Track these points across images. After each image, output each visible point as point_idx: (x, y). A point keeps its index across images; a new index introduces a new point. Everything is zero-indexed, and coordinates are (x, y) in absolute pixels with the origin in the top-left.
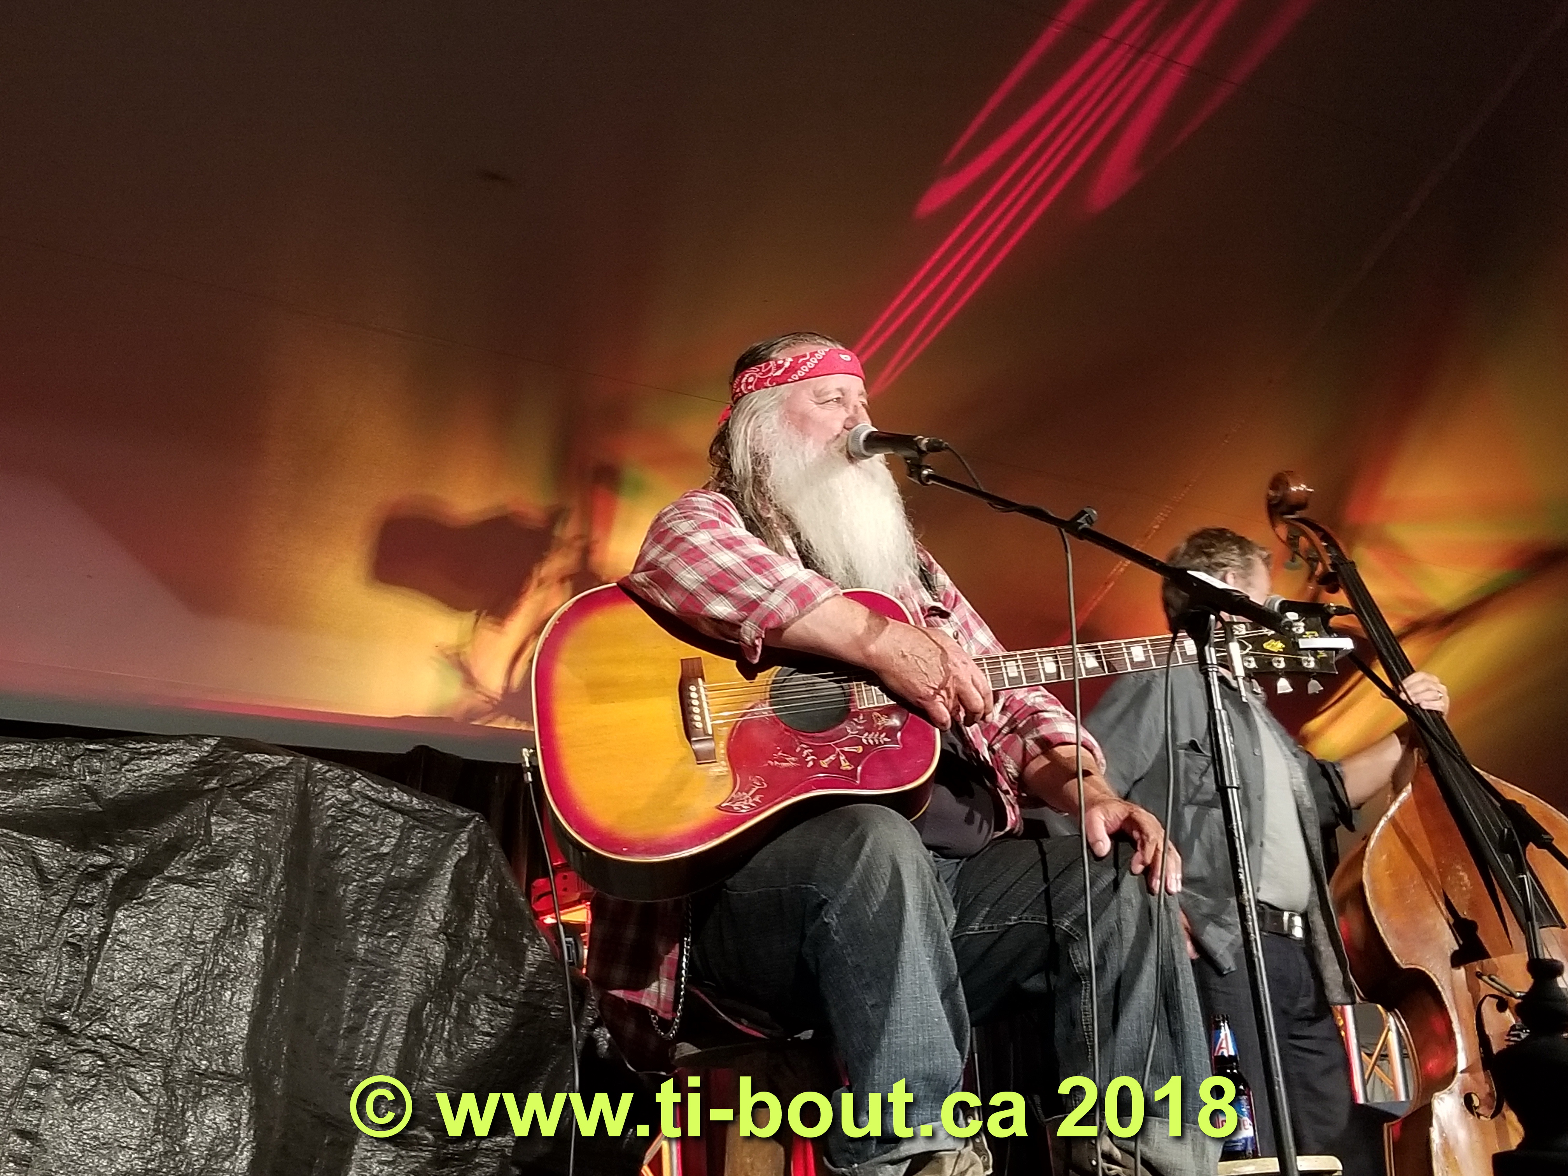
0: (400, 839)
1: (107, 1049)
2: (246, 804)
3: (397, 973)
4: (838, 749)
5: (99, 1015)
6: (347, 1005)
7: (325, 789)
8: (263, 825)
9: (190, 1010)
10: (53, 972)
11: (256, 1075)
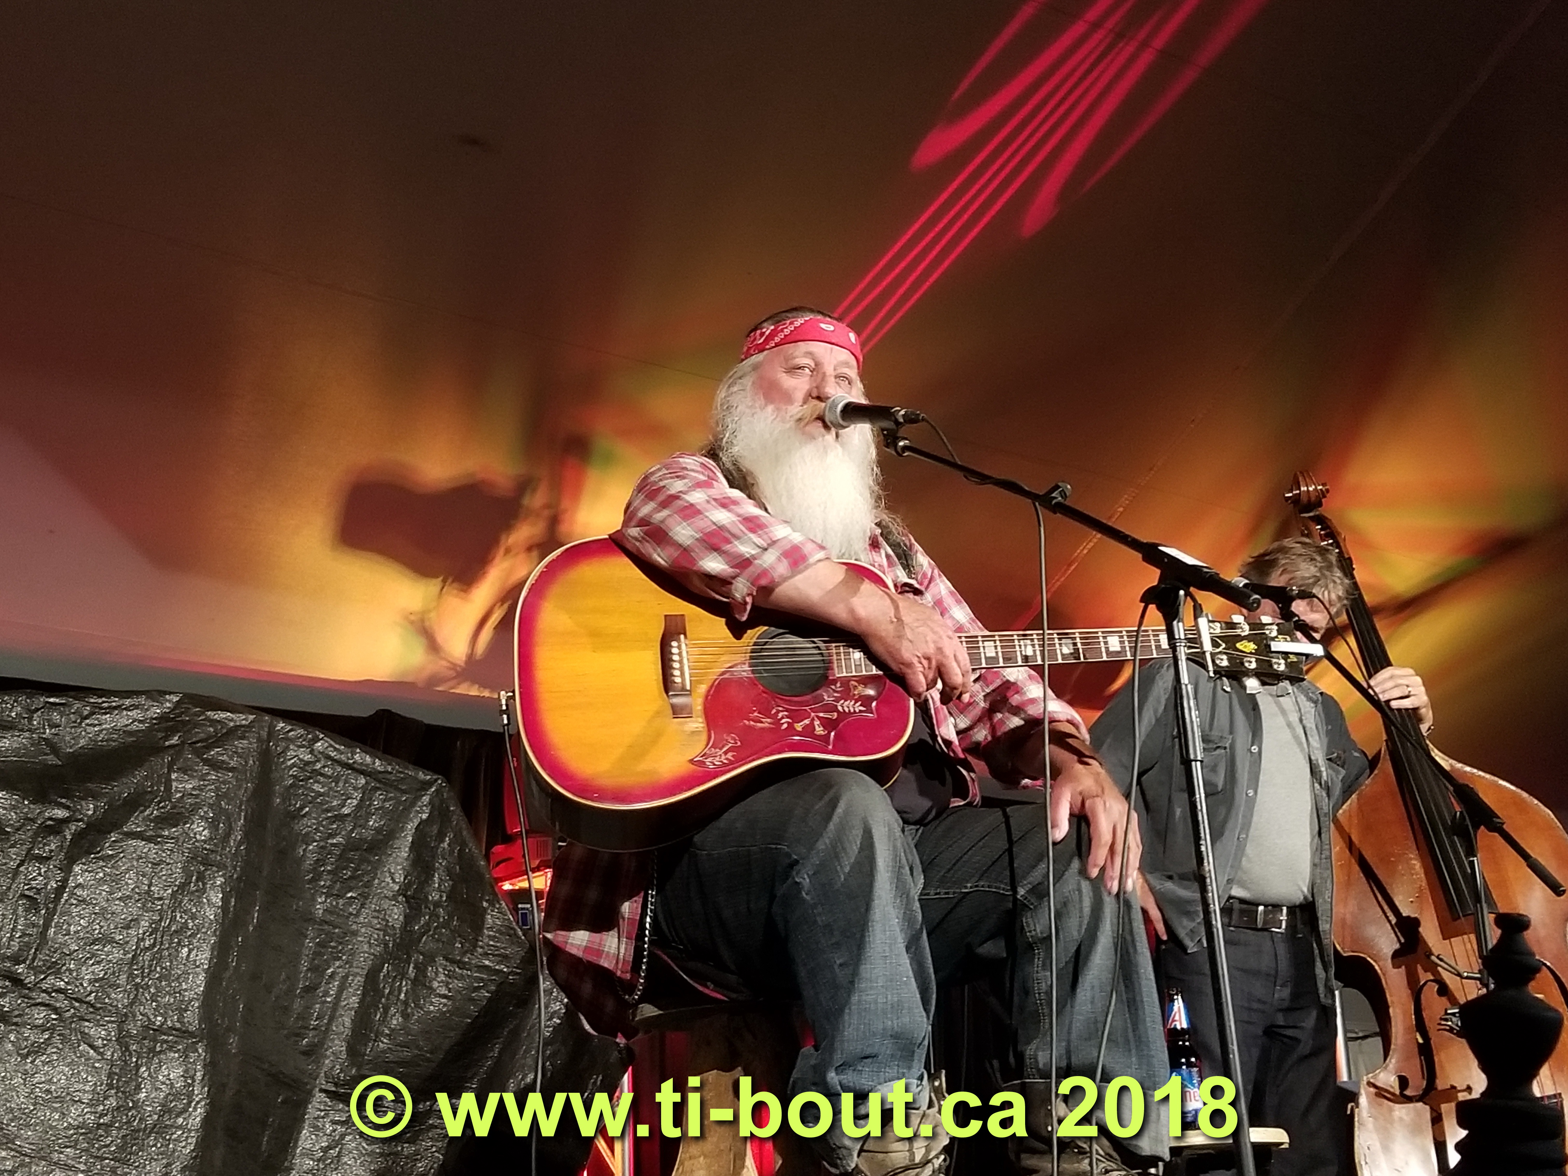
0: (362, 800)
1: (62, 1004)
2: (206, 762)
3: (355, 934)
4: (813, 714)
5: (54, 969)
7: (287, 748)
8: (224, 783)
9: (146, 966)
10: (9, 925)
11: (211, 1032)
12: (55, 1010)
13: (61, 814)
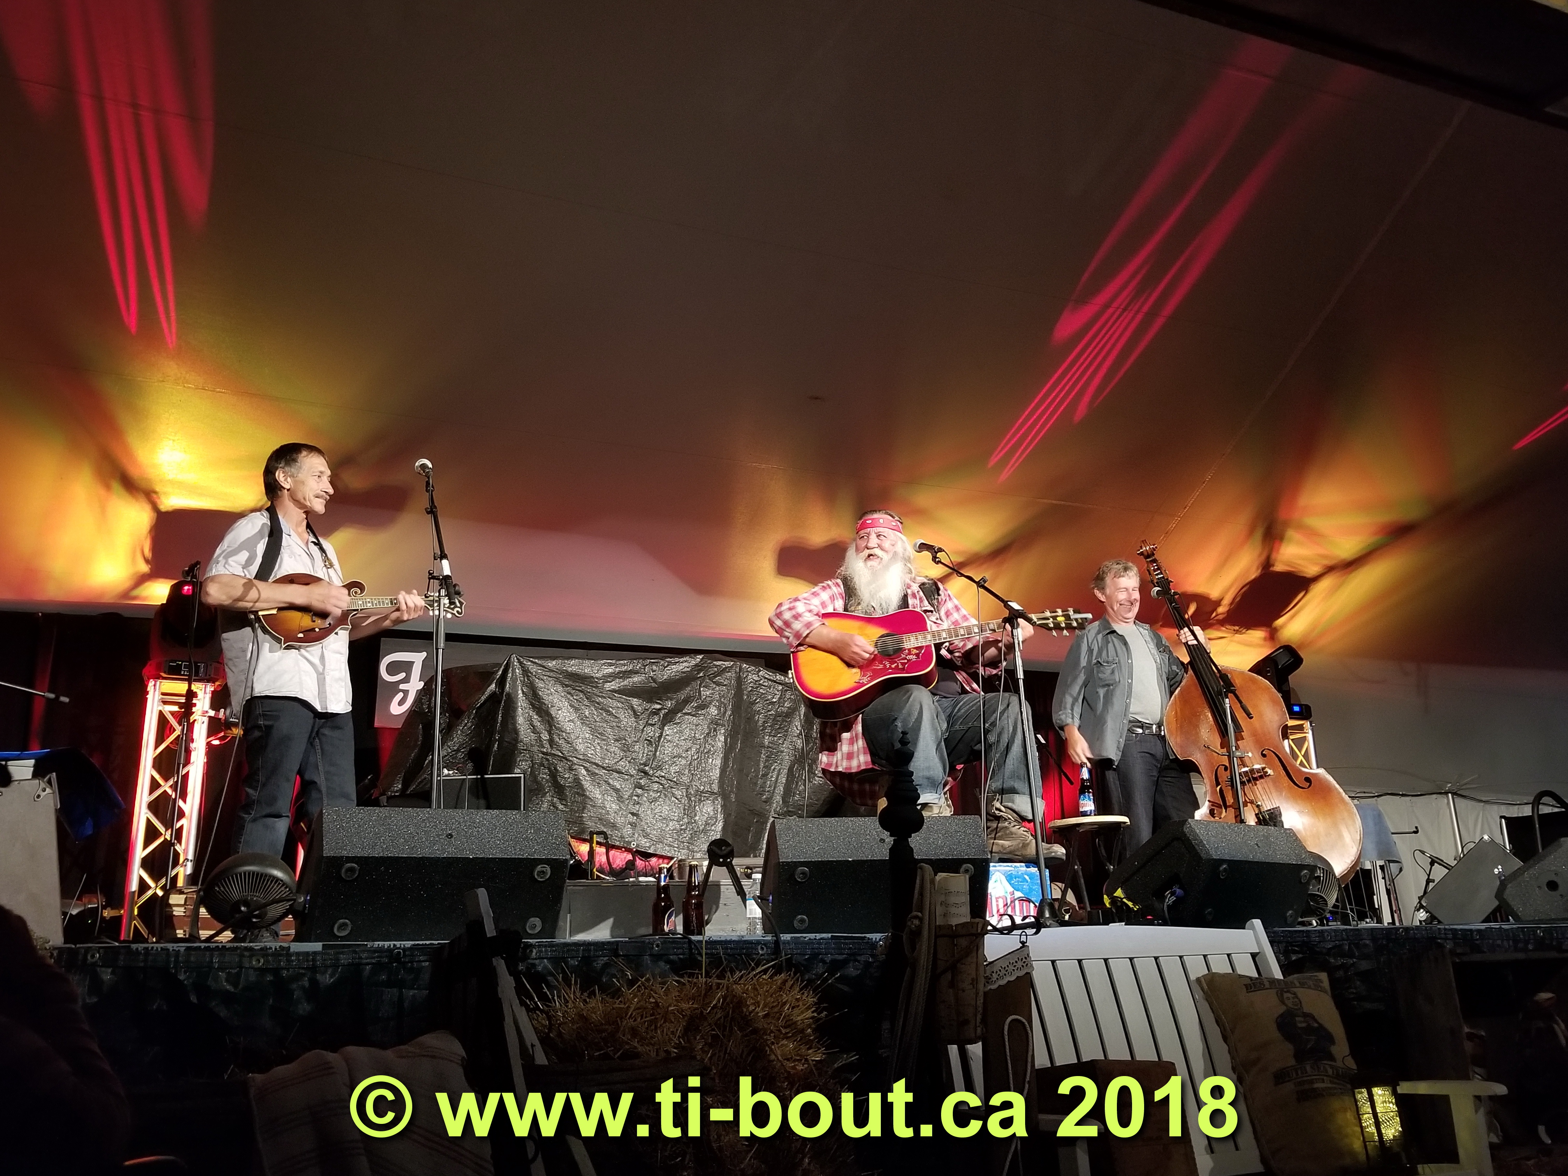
1: (664, 782)
2: (714, 683)
3: (782, 752)
5: (659, 768)
6: (762, 765)
7: (748, 676)
8: (722, 691)
9: (696, 766)
10: (641, 751)
11: (724, 794)
12: (661, 784)
13: (658, 707)
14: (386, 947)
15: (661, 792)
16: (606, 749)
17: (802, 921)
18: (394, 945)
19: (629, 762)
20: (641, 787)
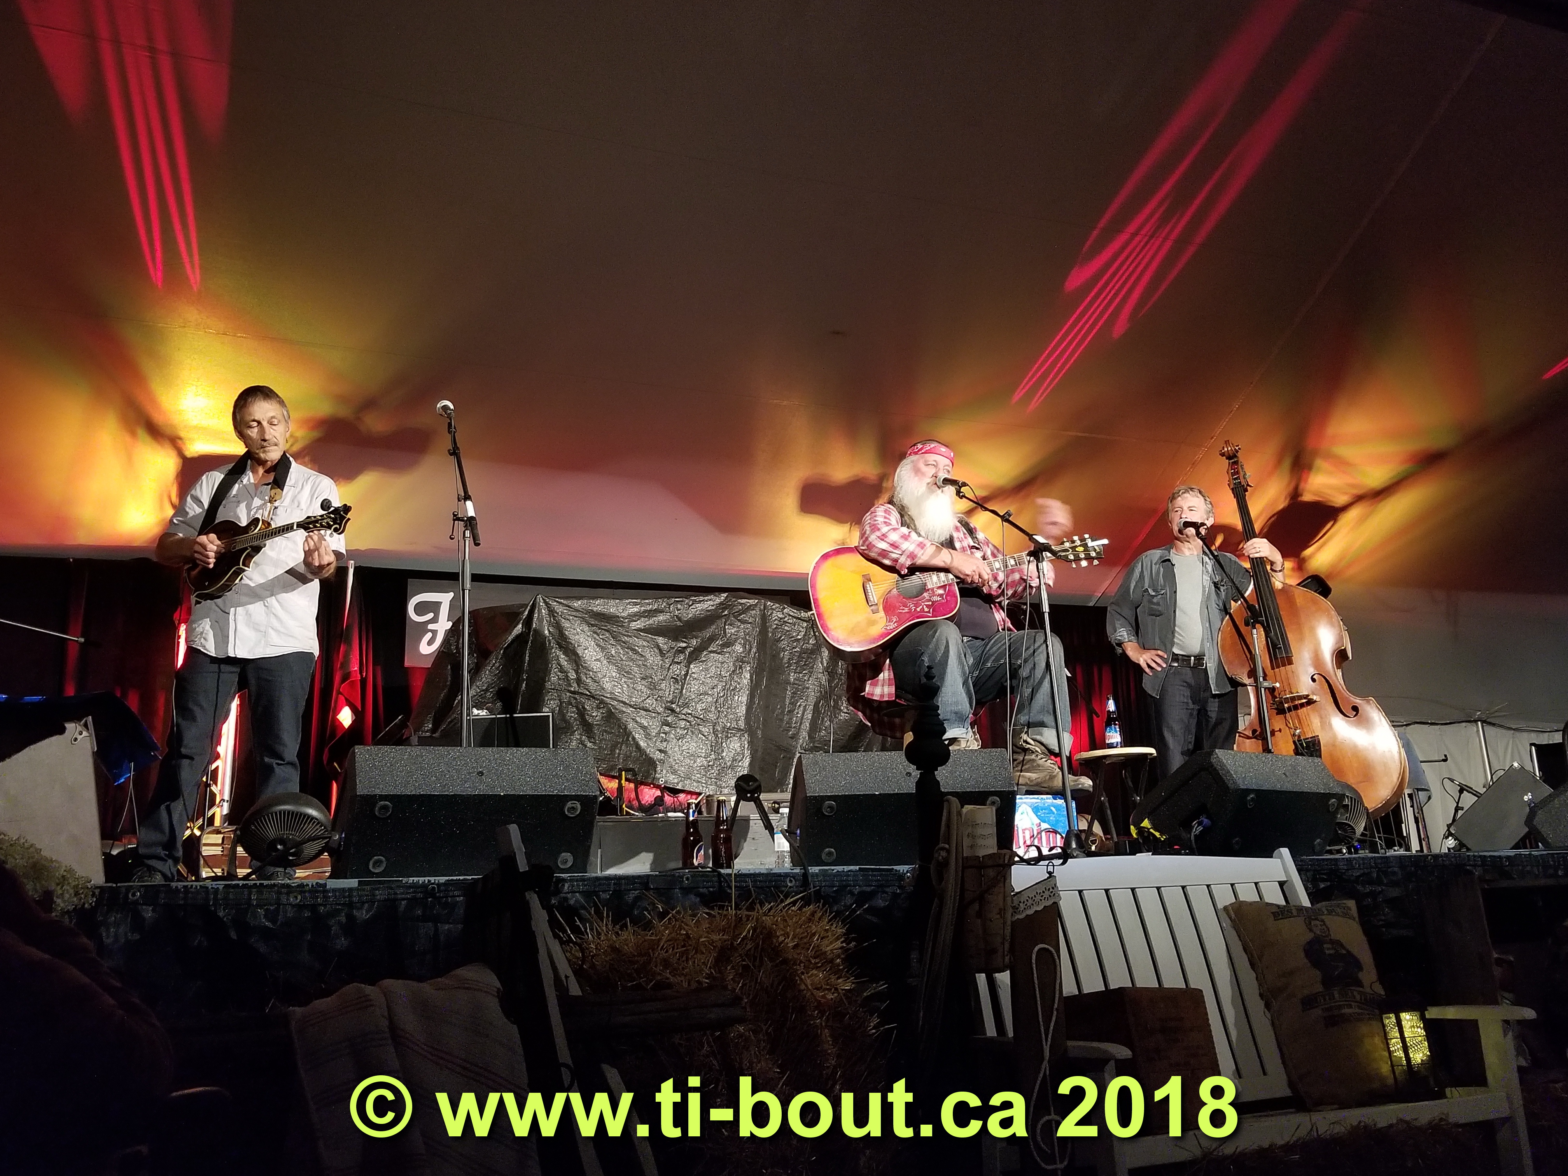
1: (691, 719)
2: (739, 620)
5: (686, 705)
6: (788, 701)
7: (772, 613)
8: (747, 629)
9: (722, 703)
10: (668, 689)
11: (750, 729)
12: (688, 722)
13: (684, 645)
14: (421, 882)
15: (688, 729)
16: (633, 688)
17: (830, 853)
18: (429, 881)
19: (656, 700)
20: (668, 724)
